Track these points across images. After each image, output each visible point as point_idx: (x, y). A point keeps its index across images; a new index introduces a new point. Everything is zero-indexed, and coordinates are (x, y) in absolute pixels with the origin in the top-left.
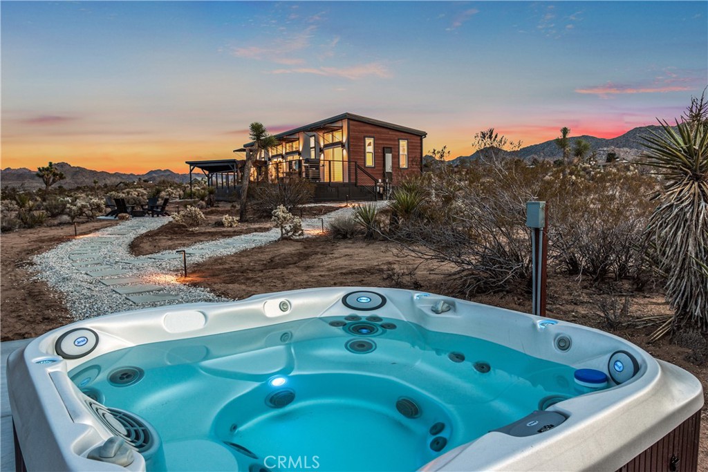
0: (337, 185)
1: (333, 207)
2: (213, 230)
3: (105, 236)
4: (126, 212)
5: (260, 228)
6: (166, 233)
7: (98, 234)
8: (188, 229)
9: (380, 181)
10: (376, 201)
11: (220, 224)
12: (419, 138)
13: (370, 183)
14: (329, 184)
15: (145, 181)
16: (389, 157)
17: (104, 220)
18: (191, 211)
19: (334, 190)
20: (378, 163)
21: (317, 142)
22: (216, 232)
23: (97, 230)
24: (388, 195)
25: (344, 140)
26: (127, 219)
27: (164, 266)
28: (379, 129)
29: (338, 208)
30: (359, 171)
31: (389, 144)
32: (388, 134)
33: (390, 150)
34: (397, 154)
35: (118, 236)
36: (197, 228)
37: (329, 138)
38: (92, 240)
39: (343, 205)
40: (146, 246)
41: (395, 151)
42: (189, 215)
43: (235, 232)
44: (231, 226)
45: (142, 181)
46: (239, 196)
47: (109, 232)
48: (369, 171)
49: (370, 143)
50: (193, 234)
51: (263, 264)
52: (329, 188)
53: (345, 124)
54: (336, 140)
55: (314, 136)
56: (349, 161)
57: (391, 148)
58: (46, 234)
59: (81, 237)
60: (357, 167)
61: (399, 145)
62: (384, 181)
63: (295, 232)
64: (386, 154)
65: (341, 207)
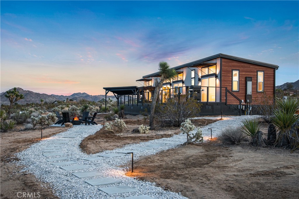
0: (212, 104)
1: (212, 120)
2: (133, 135)
3: (61, 139)
4: (69, 122)
5: (165, 135)
6: (102, 137)
7: (56, 137)
8: (116, 135)
9: (243, 101)
10: (240, 115)
11: (137, 131)
12: (273, 70)
13: (236, 103)
14: (207, 103)
15: (71, 100)
16: (250, 84)
17: (55, 127)
18: (118, 122)
19: (210, 107)
20: (242, 89)
21: (196, 74)
22: (135, 137)
23: (54, 134)
24: (249, 112)
25: (218, 72)
26: (71, 127)
27: (112, 163)
28: (243, 64)
29: (215, 121)
30: (228, 94)
31: (250, 75)
32: (250, 68)
33: (251, 79)
34: (256, 81)
35: (70, 139)
36: (122, 134)
37: (206, 71)
38: (53, 142)
39: (219, 118)
40: (91, 146)
41: (254, 80)
42: (116, 125)
43: (148, 137)
44: (144, 133)
45: (69, 100)
46: (149, 111)
47: (63, 136)
48: (235, 94)
49: (236, 74)
50: (119, 138)
51: (182, 163)
52: (207, 106)
53: (218, 62)
54: (211, 73)
55: (195, 70)
56: (221, 87)
57: (251, 77)
58: (20, 137)
59: (45, 139)
60: (227, 91)
61: (257, 75)
62: (246, 101)
63: (198, 138)
64: (248, 82)
65: (218, 120)
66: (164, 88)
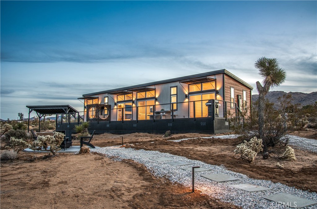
66: (119, 106)
